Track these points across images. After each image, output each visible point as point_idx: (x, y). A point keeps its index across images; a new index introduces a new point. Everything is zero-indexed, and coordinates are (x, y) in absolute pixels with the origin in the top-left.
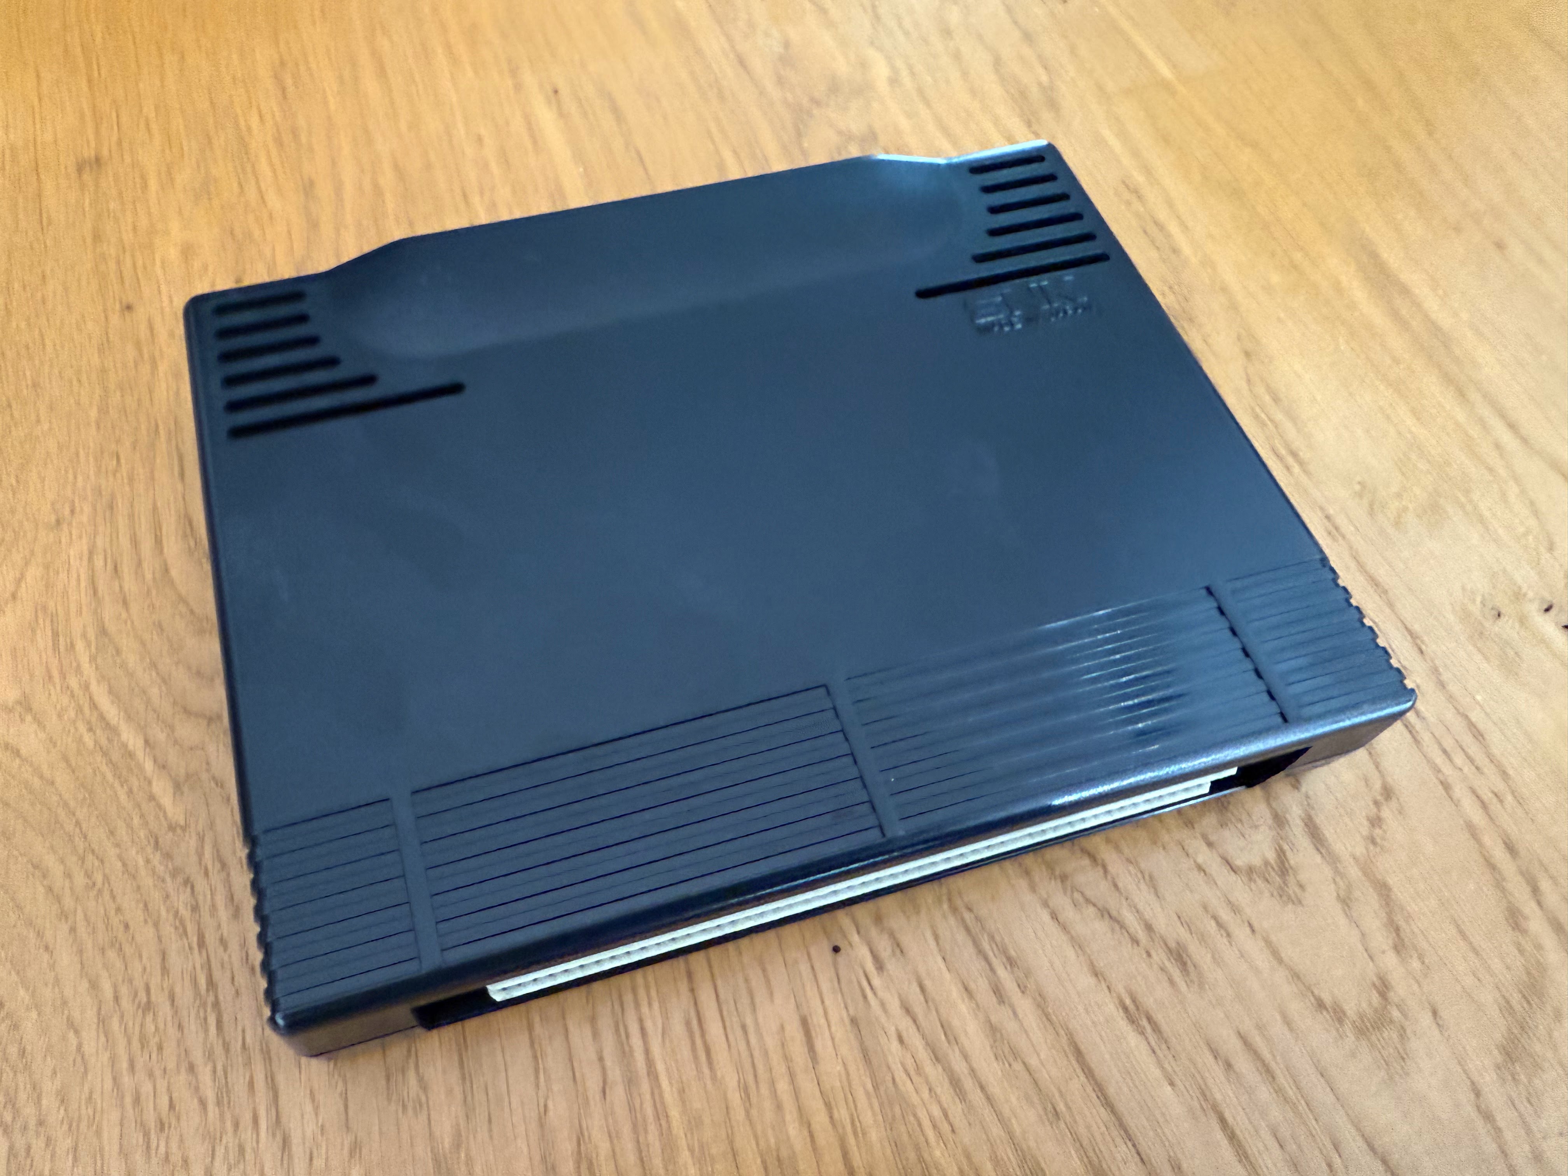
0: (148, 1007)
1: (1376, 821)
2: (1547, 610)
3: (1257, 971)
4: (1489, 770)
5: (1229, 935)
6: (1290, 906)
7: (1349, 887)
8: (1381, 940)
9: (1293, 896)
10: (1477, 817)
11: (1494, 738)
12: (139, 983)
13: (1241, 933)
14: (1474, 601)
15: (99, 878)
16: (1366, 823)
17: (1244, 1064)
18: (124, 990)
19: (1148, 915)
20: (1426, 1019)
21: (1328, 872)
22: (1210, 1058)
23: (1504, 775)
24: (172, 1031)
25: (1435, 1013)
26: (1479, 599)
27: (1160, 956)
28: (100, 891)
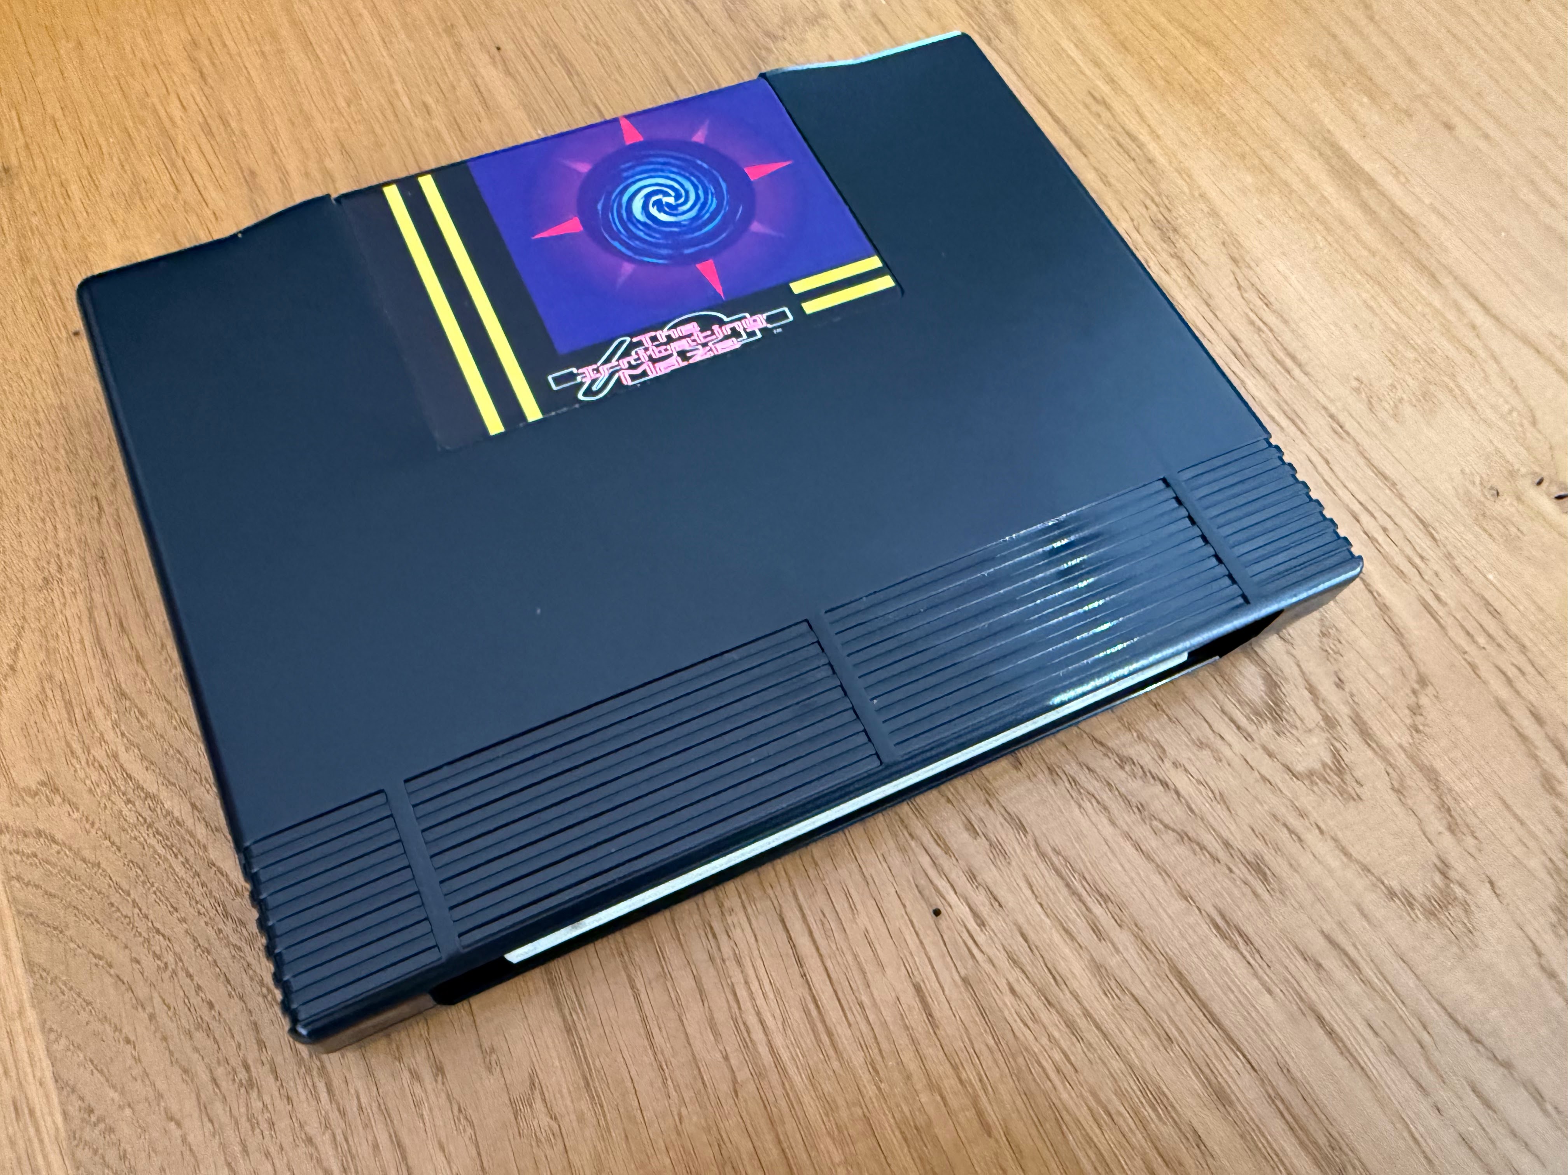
0: (251, 1084)
1: (1416, 710)
2: (1540, 483)
3: (1331, 872)
4: (1510, 646)
5: (1300, 839)
6: (1352, 803)
7: (1402, 778)
8: (1436, 824)
9: (1353, 792)
10: (1504, 693)
11: (1510, 615)
12: (235, 1062)
13: (1312, 837)
14: (1474, 483)
15: (170, 958)
16: (1407, 711)
17: (1331, 962)
18: (220, 1072)
19: (1225, 834)
20: (1485, 891)
21: (1380, 765)
22: (1300, 962)
23: (1523, 649)
24: (281, 1105)
25: (1492, 883)
26: (1477, 480)
27: (1241, 871)
28: (174, 972)
